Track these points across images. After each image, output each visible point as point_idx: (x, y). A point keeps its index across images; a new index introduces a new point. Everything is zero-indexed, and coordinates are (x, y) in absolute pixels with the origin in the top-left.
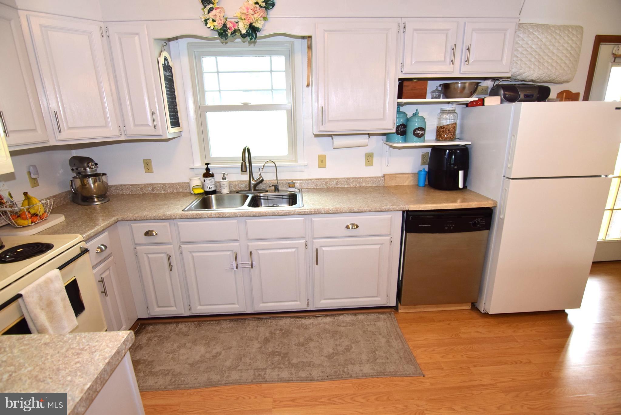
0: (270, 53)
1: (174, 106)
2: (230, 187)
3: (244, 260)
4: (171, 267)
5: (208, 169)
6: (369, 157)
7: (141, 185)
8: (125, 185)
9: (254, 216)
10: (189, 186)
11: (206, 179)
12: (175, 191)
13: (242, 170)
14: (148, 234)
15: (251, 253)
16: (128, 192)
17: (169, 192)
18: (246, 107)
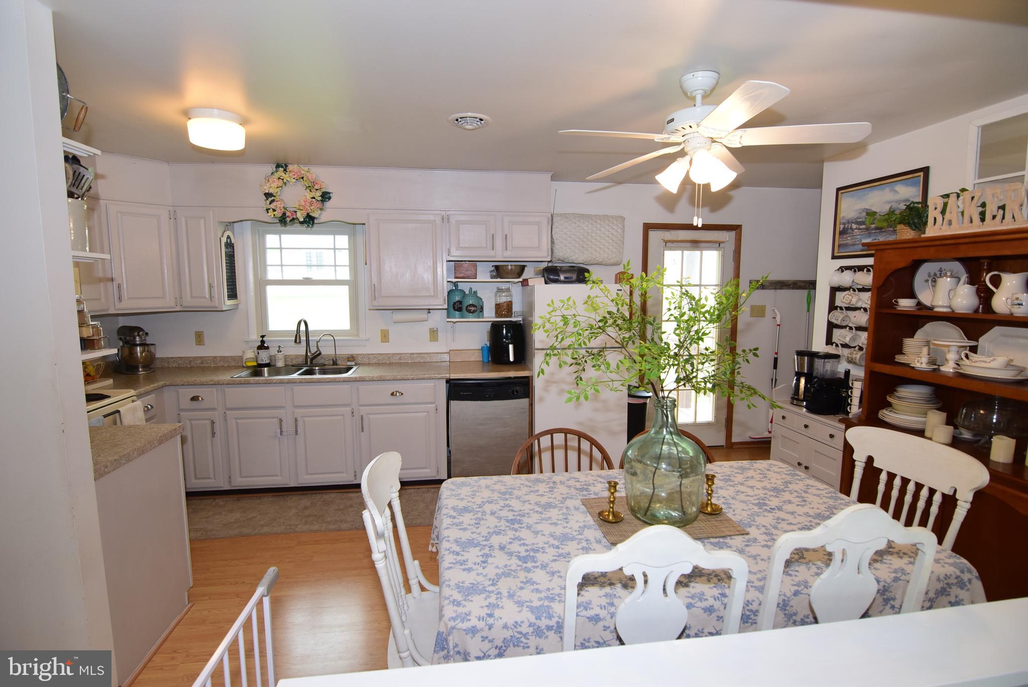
0: (334, 233)
1: (232, 279)
2: (285, 361)
3: (288, 426)
4: (213, 434)
5: (263, 342)
6: (434, 334)
7: (190, 357)
8: (172, 358)
9: (301, 382)
10: (242, 359)
11: (260, 351)
12: (226, 365)
13: (296, 341)
14: (195, 399)
15: (296, 420)
16: (174, 365)
17: (219, 365)
18: (307, 282)
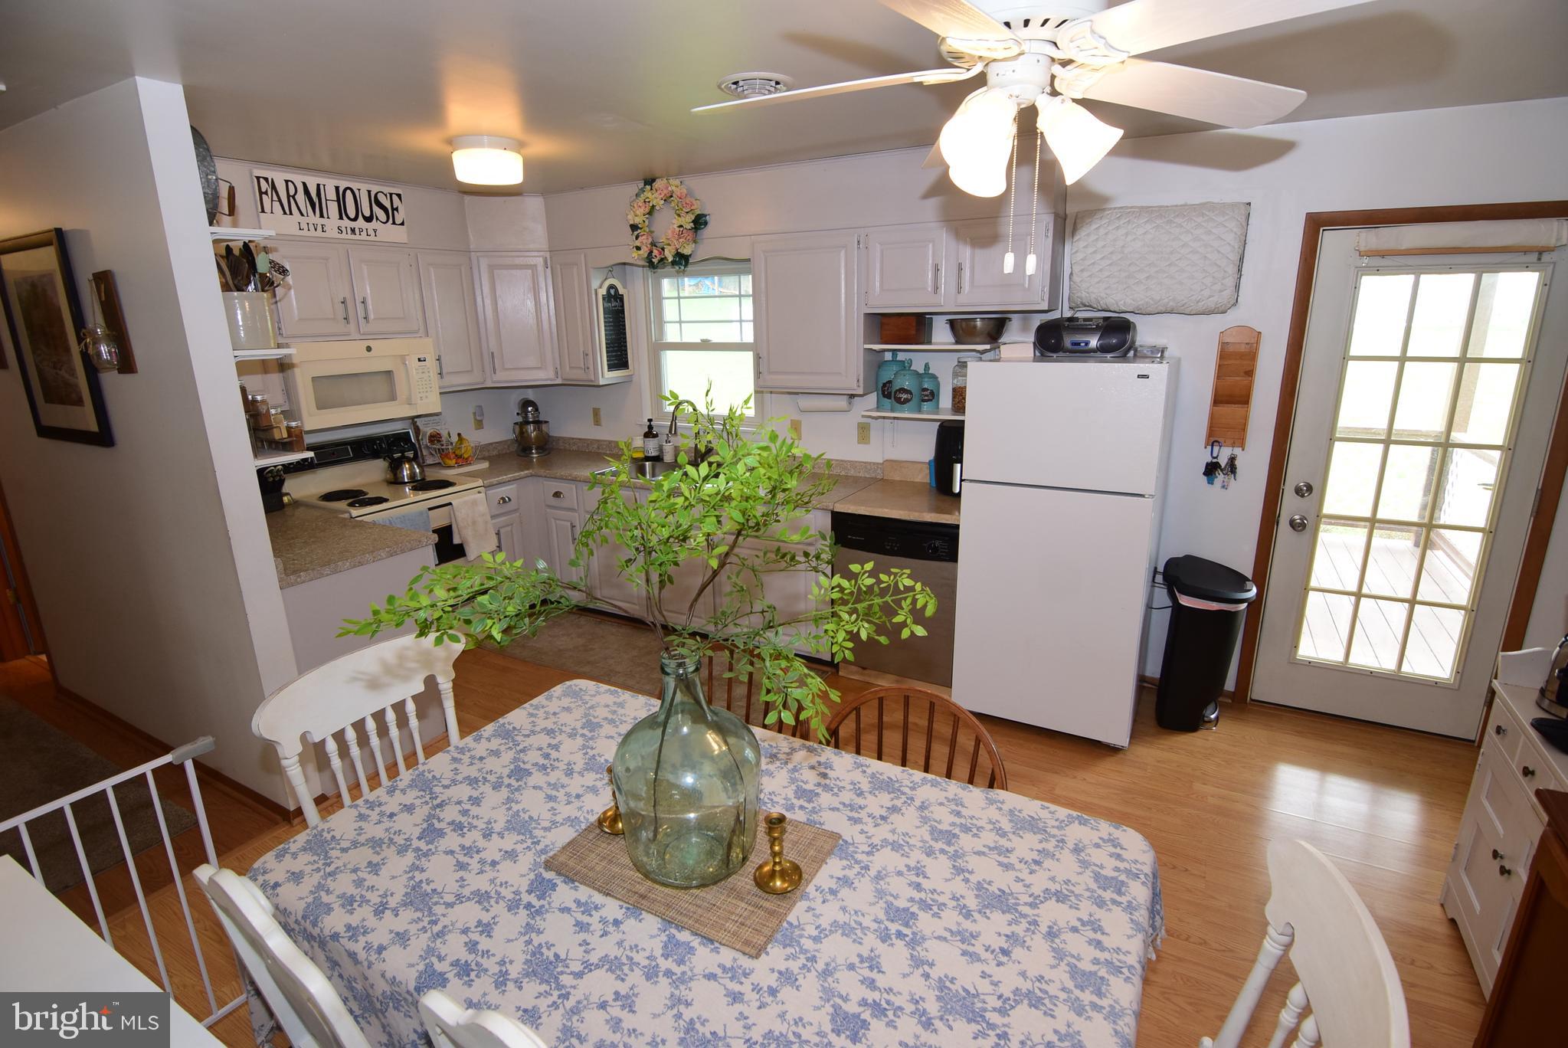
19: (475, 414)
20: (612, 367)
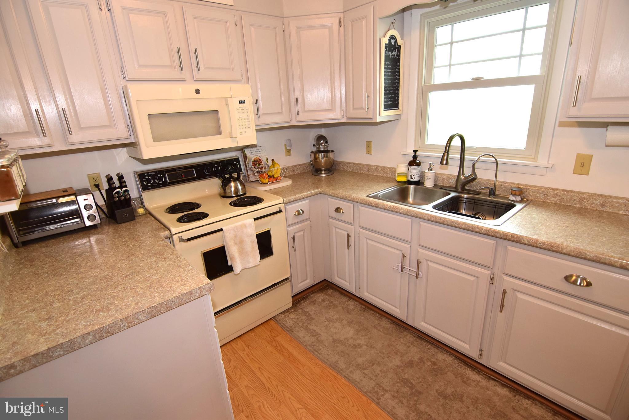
1: (394, 87)
2: (435, 181)
3: (410, 265)
4: (349, 246)
5: (415, 157)
8: (350, 163)
9: (429, 220)
10: (395, 171)
11: (411, 167)
12: (385, 175)
14: (338, 210)
16: (351, 170)
17: (380, 175)
18: (476, 83)
19: (286, 145)
20: (388, 107)
